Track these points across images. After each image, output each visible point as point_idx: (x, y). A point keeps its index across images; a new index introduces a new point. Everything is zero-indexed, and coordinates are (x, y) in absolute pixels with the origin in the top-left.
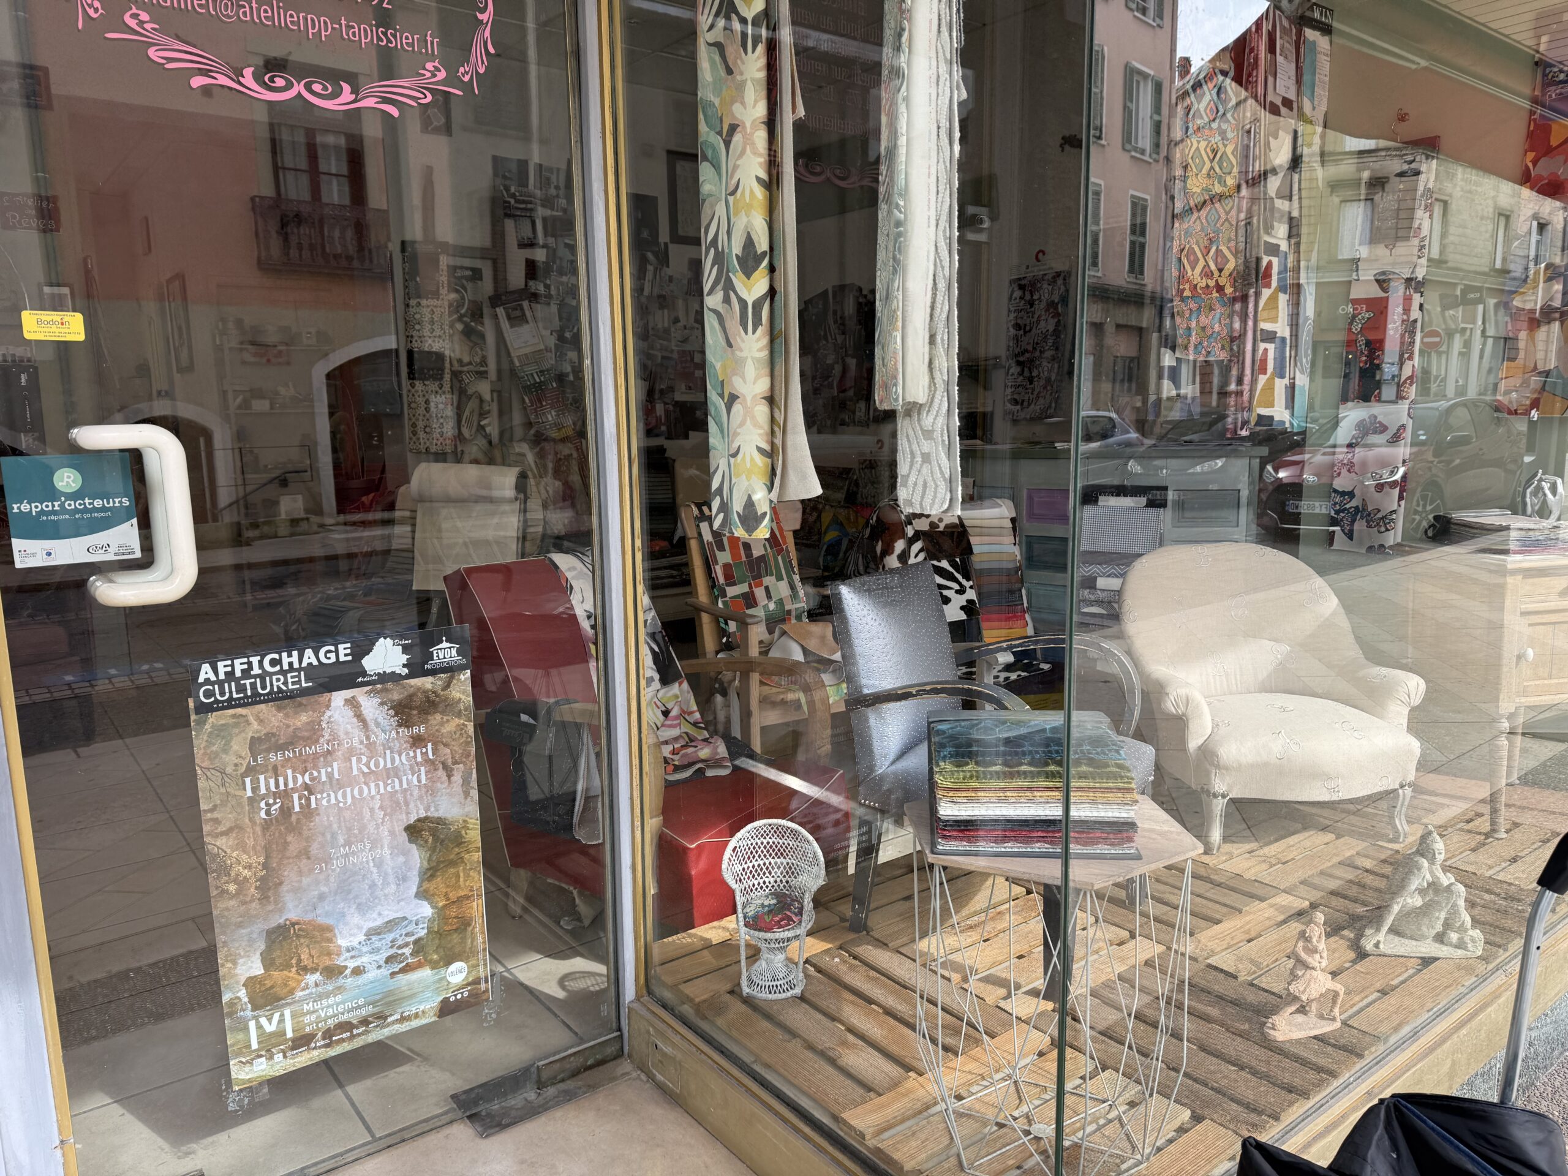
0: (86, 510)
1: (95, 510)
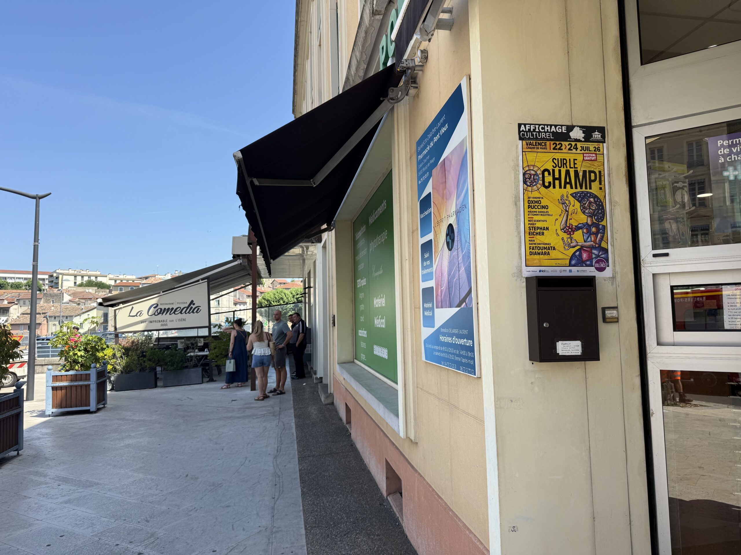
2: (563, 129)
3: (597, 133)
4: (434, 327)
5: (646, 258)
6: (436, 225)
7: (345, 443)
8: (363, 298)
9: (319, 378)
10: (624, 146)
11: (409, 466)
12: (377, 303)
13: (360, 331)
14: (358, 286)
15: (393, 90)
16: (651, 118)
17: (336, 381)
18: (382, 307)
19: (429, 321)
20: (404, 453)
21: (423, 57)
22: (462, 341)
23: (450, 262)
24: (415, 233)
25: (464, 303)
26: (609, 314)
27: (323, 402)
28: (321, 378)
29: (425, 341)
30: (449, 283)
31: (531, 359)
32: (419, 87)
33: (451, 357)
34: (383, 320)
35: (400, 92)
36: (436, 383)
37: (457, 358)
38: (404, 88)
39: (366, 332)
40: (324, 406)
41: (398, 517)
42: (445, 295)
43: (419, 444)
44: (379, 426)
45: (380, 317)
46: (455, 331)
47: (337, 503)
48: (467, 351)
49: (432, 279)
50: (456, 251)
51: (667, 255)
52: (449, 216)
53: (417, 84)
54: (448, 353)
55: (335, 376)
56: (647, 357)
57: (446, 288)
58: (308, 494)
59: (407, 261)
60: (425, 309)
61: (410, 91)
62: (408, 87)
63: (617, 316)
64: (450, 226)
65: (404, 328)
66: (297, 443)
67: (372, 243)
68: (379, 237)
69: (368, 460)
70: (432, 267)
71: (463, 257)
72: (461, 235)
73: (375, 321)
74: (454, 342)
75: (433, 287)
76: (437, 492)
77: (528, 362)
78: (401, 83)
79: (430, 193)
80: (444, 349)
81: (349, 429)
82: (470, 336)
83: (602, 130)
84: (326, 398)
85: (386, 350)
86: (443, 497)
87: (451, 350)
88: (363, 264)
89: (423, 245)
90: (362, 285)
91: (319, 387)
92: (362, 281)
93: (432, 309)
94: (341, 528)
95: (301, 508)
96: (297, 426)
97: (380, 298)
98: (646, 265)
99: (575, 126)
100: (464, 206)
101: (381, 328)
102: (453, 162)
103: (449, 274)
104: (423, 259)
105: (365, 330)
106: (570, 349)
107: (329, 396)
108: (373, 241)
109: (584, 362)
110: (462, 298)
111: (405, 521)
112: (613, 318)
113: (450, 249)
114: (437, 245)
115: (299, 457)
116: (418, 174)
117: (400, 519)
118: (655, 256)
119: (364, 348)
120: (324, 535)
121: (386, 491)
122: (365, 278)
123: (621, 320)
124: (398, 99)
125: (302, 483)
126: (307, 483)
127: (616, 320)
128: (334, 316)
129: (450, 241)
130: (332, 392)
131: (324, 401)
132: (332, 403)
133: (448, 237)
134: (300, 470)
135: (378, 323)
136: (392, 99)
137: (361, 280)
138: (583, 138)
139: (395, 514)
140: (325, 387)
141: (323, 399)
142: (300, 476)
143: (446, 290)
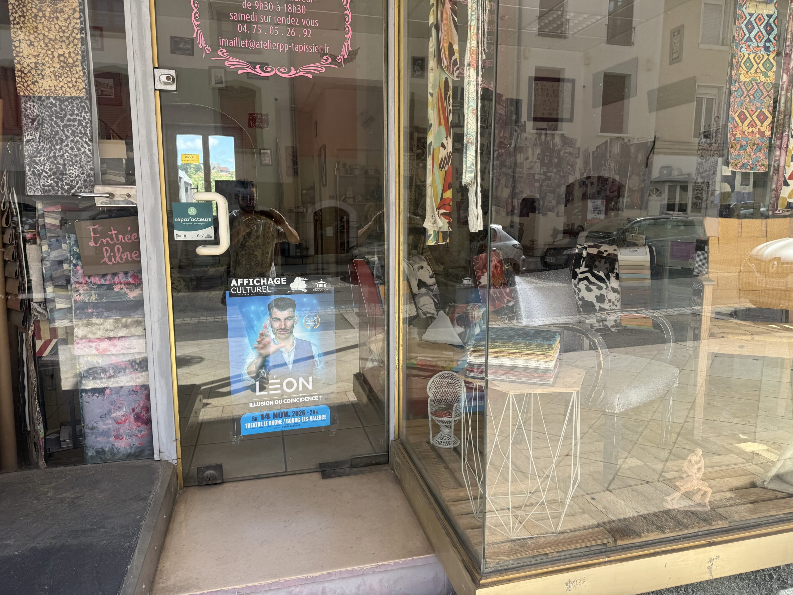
0: (197, 222)
1: (200, 222)
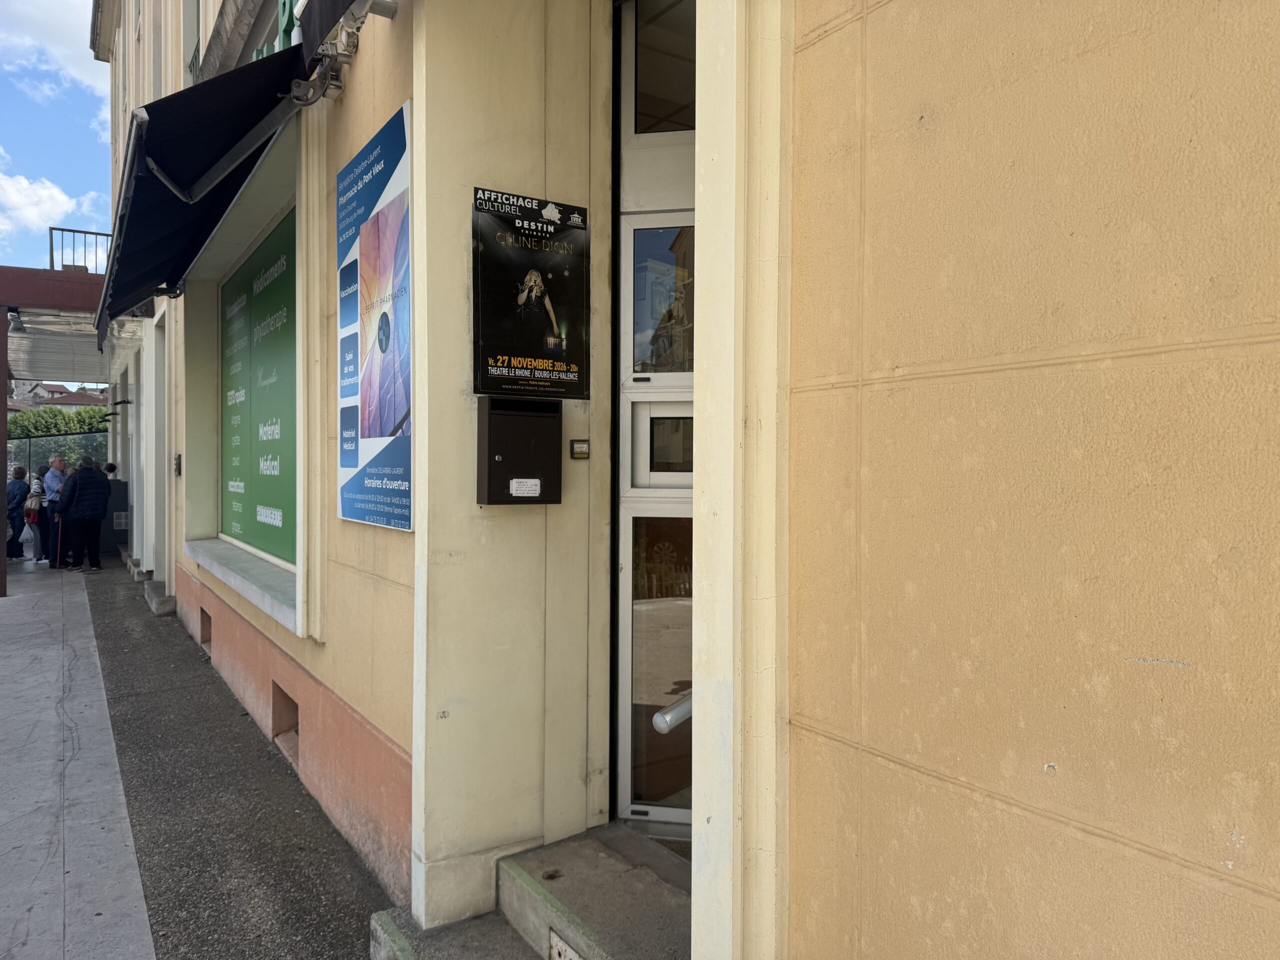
2: (534, 204)
3: (576, 215)
4: (356, 466)
5: (626, 383)
6: (365, 313)
7: (199, 673)
8: (238, 425)
9: (144, 571)
10: (609, 238)
11: (311, 681)
12: (265, 433)
13: (231, 483)
14: (230, 404)
15: (300, 84)
16: (642, 206)
17: (180, 573)
18: (274, 441)
19: (349, 458)
20: (303, 665)
21: (351, 44)
22: (395, 485)
23: (382, 369)
24: (332, 320)
25: (401, 431)
26: (578, 447)
27: (155, 612)
28: (150, 573)
29: (343, 489)
30: (381, 400)
31: (478, 502)
32: (343, 88)
33: (381, 508)
34: (276, 462)
35: (312, 91)
36: (357, 550)
37: (387, 509)
38: (318, 83)
39: (242, 484)
40: (157, 619)
41: (291, 763)
42: (374, 418)
43: (327, 644)
44: (262, 633)
45: (270, 457)
46: (387, 470)
47: (185, 756)
48: (401, 497)
49: (357, 394)
50: (392, 354)
51: (648, 380)
52: (382, 301)
53: (341, 82)
54: (376, 503)
55: (178, 565)
56: (621, 501)
57: (377, 408)
58: (130, 748)
59: (318, 365)
60: (344, 440)
61: (328, 91)
62: (325, 84)
63: (587, 451)
64: (384, 316)
65: (310, 470)
66: (104, 677)
67: (258, 327)
68: (270, 317)
69: (241, 692)
70: (358, 376)
71: (401, 363)
72: (398, 331)
73: (261, 465)
74: (384, 487)
75: (357, 406)
76: (352, 705)
77: (476, 506)
78: (314, 76)
79: (356, 260)
80: (371, 497)
81: (207, 651)
82: (406, 476)
83: (583, 212)
84: (161, 604)
85: (279, 512)
86: (359, 709)
87: (381, 498)
88: (239, 364)
89: (343, 340)
90: (238, 401)
91: (146, 586)
92: (237, 394)
93: (355, 440)
94: (192, 787)
95: (118, 769)
96: (102, 651)
97: (271, 425)
98: (625, 391)
99: (549, 202)
100: (403, 290)
101: (270, 476)
102: (390, 221)
103: (381, 387)
104: (344, 363)
105: (241, 481)
106: (527, 489)
107: (167, 600)
108: (260, 324)
109: (544, 505)
110: (397, 422)
111: (300, 764)
112: (582, 453)
113: (383, 351)
114: (364, 341)
115: (110, 697)
116: (338, 227)
117: (294, 765)
118: (635, 380)
119: (238, 512)
120: (161, 800)
121: (273, 729)
122: (243, 389)
123: (593, 455)
124: (308, 99)
125: (117, 735)
126: (127, 733)
127: (587, 456)
128: (180, 456)
129: (384, 338)
130: (173, 594)
131: (157, 610)
132: (173, 613)
133: (382, 331)
134: (111, 717)
135: (265, 468)
136: (298, 98)
137: (236, 392)
138: (559, 220)
139: (287, 760)
140: (160, 587)
141: (153, 607)
142: (113, 725)
143: (376, 410)
